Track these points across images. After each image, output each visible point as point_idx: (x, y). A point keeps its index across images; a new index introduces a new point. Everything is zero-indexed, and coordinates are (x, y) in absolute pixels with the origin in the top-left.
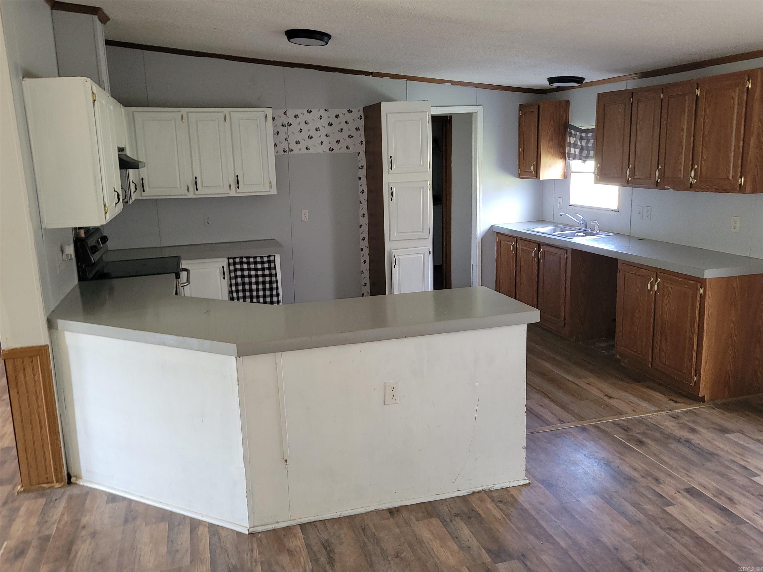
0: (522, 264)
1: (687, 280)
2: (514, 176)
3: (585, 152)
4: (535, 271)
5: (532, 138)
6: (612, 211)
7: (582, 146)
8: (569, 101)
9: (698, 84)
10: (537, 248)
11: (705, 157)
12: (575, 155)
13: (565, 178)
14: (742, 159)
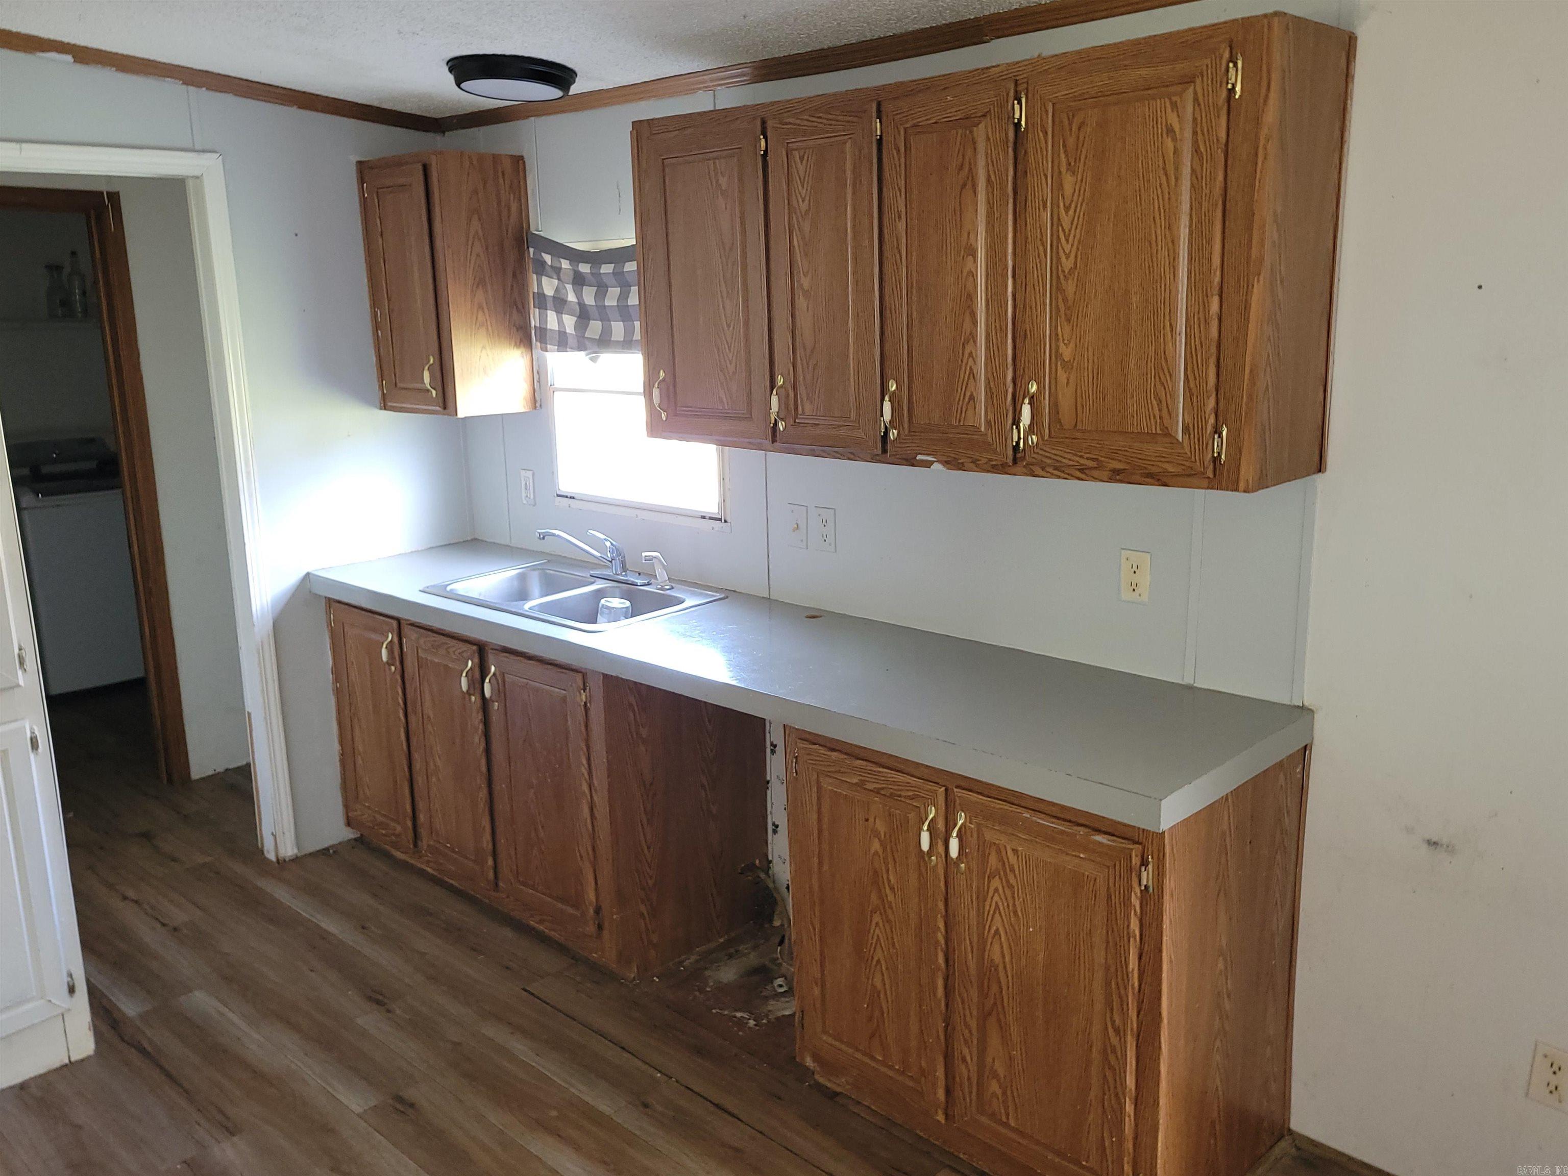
0: (429, 712)
1: (1082, 831)
2: (365, 400)
3: (595, 327)
4: (477, 739)
5: (415, 269)
6: (704, 517)
7: (581, 305)
8: (521, 158)
9: (1016, 83)
10: (477, 660)
11: (1067, 352)
12: (562, 334)
13: (535, 408)
14: (1218, 367)
